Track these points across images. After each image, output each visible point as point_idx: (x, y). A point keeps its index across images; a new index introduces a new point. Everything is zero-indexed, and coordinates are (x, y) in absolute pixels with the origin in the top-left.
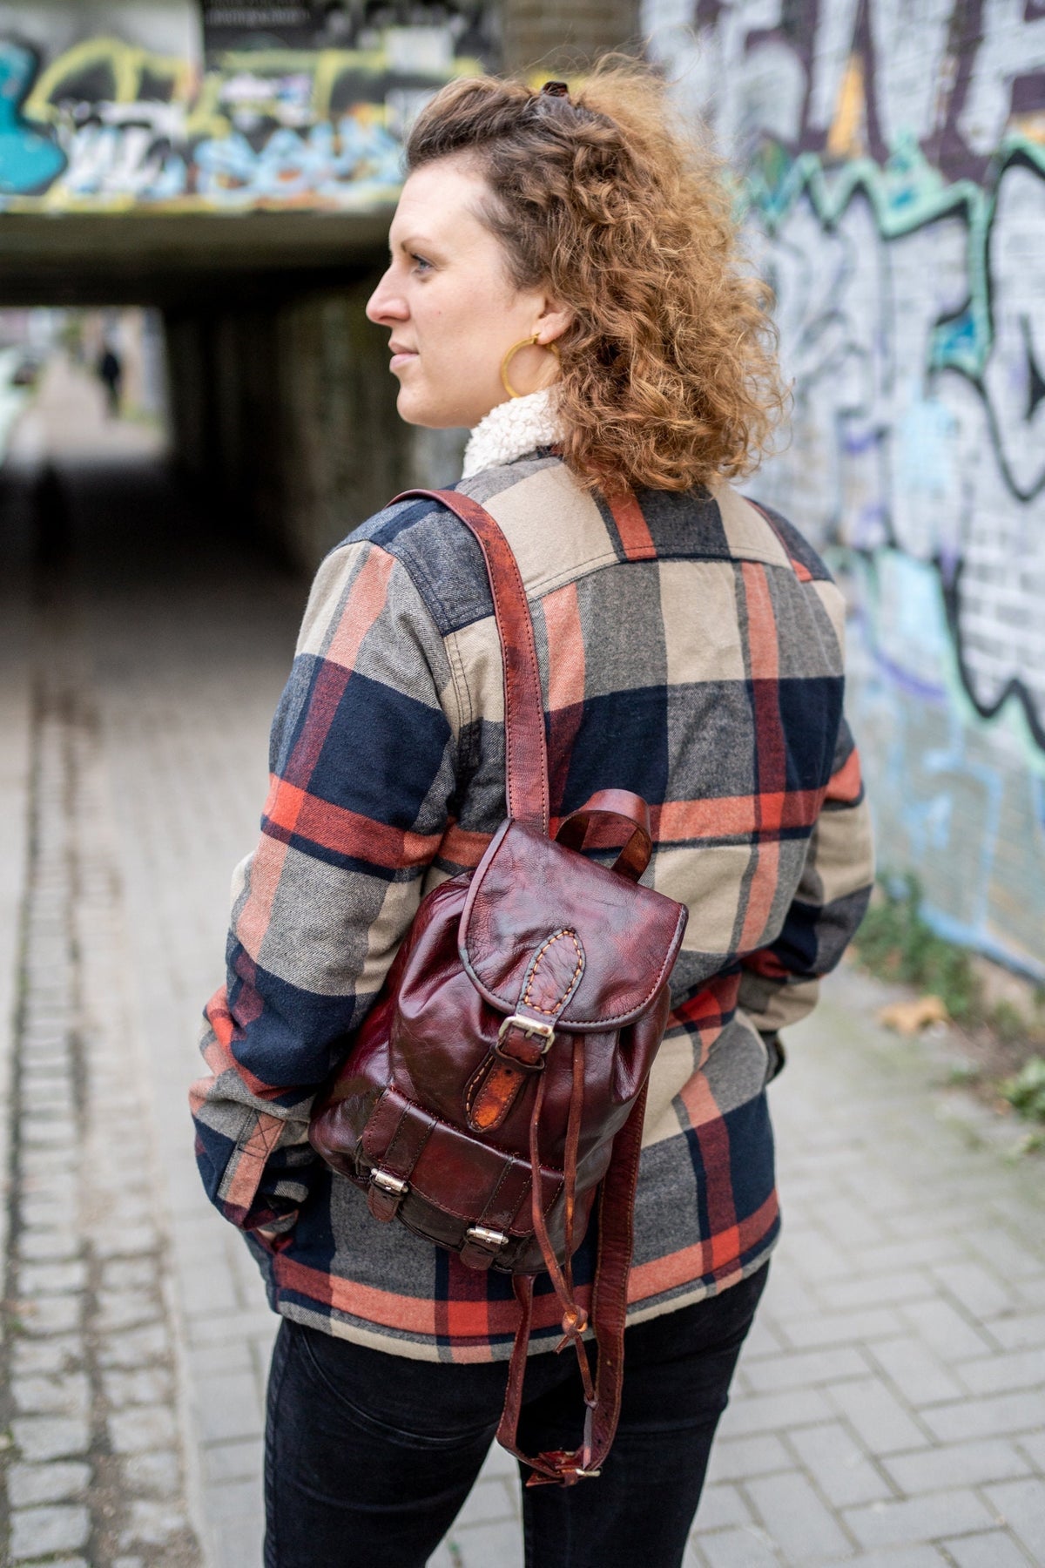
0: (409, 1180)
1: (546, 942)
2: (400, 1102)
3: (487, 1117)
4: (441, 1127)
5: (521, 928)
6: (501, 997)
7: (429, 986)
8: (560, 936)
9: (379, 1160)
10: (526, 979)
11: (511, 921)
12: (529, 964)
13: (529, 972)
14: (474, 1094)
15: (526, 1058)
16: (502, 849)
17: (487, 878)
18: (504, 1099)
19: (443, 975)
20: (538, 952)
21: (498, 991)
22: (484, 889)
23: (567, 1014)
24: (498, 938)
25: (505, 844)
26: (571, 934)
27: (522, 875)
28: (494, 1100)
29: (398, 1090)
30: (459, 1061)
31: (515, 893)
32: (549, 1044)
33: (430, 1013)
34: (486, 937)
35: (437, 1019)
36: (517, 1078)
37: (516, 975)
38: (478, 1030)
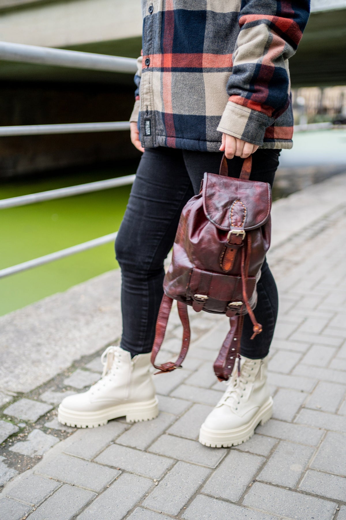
0: (208, 295)
1: (232, 206)
2: (200, 271)
3: (228, 267)
4: (214, 274)
5: (223, 203)
6: (224, 226)
7: (198, 232)
8: (236, 202)
9: (196, 291)
10: (230, 218)
11: (219, 202)
12: (229, 214)
13: (230, 216)
14: (222, 261)
15: (238, 243)
16: (208, 182)
17: (207, 192)
18: (232, 259)
19: (200, 228)
20: (230, 210)
21: (223, 225)
22: (207, 195)
23: (246, 226)
24: (217, 209)
25: (208, 180)
26: (239, 201)
27: (217, 188)
28: (229, 261)
29: (197, 268)
30: (215, 252)
31: (217, 194)
32: (244, 236)
33: (201, 240)
34: (213, 210)
35: (204, 241)
36: (235, 251)
37: (226, 218)
38: (218, 240)
